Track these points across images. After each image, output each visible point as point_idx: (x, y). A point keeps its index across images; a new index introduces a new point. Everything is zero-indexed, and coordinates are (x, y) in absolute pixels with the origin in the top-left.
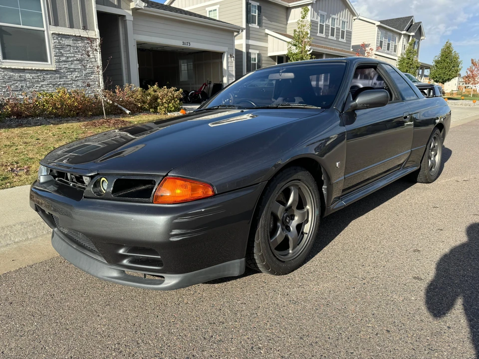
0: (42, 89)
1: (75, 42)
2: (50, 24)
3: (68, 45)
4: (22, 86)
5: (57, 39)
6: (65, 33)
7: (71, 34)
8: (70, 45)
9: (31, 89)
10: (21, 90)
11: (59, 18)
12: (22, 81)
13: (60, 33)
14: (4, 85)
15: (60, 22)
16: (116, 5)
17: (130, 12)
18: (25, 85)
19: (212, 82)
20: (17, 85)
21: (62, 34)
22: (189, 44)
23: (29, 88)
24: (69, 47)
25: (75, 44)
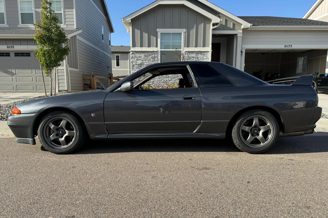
0: (176, 81)
1: (197, 55)
2: (185, 47)
3: (192, 57)
4: (167, 80)
5: (187, 54)
6: (192, 51)
7: (195, 51)
8: (194, 57)
9: (170, 82)
10: (166, 82)
11: (190, 43)
12: (167, 77)
13: (189, 51)
14: (159, 80)
15: (191, 44)
16: (231, 28)
17: (241, 31)
18: (168, 79)
19: (319, 73)
20: (164, 79)
21: (190, 51)
22: (290, 46)
23: (170, 81)
24: (193, 58)
25: (196, 56)
